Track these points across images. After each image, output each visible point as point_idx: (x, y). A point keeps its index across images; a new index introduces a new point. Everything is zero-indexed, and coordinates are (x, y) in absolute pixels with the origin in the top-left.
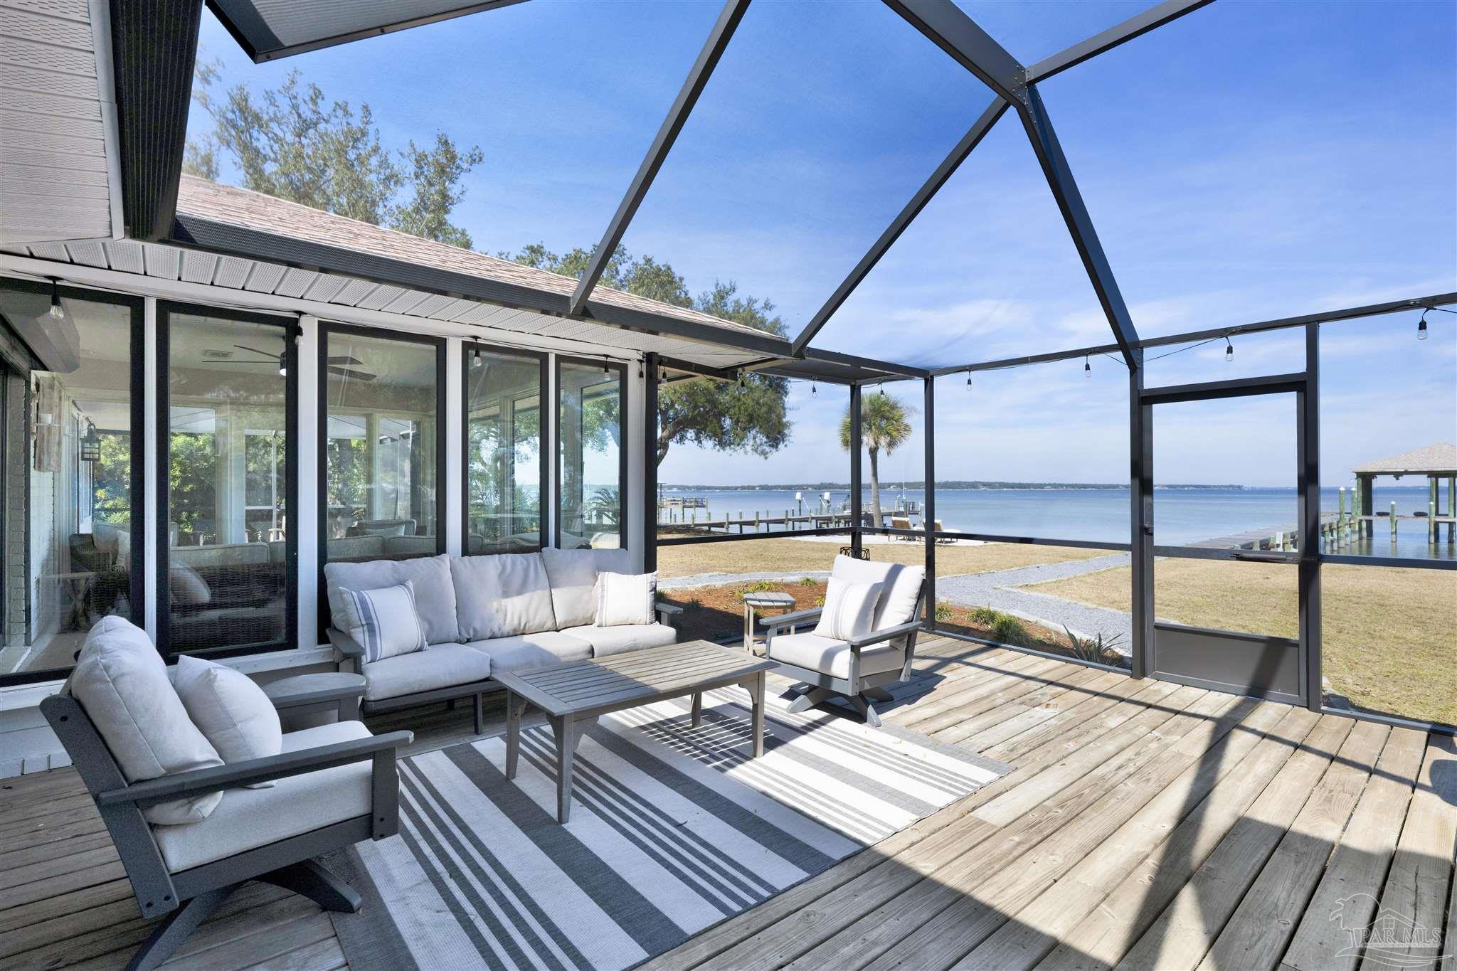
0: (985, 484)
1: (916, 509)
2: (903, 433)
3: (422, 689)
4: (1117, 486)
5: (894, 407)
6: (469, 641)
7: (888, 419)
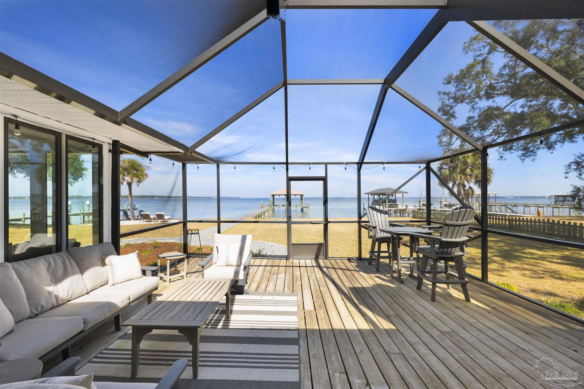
0: (157, 197)
1: (135, 208)
2: (145, 177)
3: (47, 352)
4: (205, 197)
5: (139, 166)
6: (37, 315)
7: (137, 170)
